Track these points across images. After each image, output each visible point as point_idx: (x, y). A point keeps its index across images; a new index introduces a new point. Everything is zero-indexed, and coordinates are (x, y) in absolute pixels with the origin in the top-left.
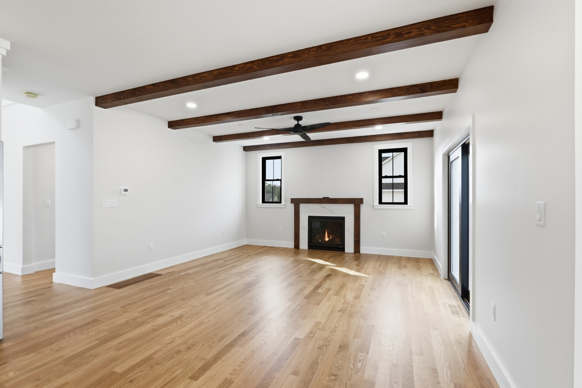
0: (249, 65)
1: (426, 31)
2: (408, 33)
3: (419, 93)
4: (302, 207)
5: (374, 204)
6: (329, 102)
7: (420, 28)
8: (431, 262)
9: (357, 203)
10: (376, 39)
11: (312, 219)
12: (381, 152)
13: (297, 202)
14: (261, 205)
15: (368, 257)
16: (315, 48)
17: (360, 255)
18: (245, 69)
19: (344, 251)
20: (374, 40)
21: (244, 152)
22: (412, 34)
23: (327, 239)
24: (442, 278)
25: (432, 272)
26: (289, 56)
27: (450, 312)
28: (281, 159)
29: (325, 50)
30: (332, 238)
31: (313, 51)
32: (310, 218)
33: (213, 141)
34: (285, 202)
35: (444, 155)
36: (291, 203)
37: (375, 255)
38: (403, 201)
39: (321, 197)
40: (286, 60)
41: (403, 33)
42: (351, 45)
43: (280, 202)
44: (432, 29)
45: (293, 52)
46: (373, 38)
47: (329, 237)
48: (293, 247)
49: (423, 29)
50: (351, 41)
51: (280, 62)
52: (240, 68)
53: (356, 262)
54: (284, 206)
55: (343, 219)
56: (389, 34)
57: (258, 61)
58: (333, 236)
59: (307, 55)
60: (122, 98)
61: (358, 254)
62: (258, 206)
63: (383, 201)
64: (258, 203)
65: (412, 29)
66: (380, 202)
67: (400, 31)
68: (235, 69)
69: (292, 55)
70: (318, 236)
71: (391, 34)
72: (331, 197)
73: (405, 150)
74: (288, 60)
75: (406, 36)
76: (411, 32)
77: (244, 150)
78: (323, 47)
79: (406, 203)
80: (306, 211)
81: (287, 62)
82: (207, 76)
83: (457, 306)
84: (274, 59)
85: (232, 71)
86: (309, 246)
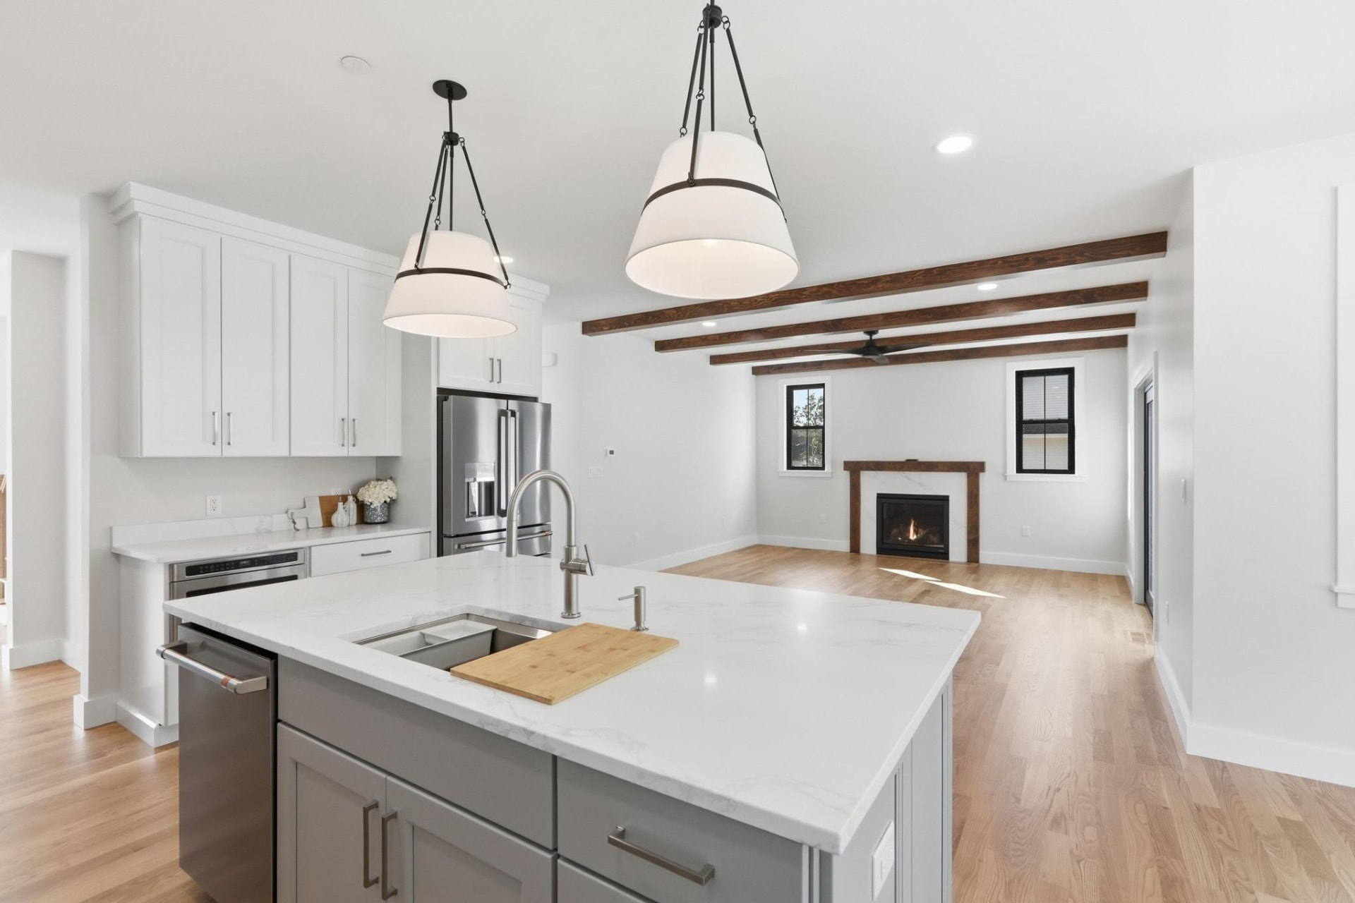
0: (825, 289)
1: (1078, 258)
2: (1054, 259)
3: (1081, 303)
4: (866, 477)
5: (1006, 472)
6: (930, 315)
7: (1069, 254)
8: (1122, 581)
9: (973, 470)
10: (1010, 264)
11: (884, 500)
12: (1020, 375)
13: (855, 469)
14: (784, 472)
15: (996, 570)
16: (922, 272)
17: (978, 566)
18: (819, 294)
19: (948, 559)
20: (1006, 265)
21: (754, 376)
22: (1059, 261)
23: (913, 536)
24: (1133, 602)
25: (1118, 594)
26: (885, 280)
27: (1131, 639)
28: (822, 389)
29: (937, 275)
30: (923, 536)
31: (919, 275)
32: (880, 497)
33: (711, 364)
34: (832, 467)
35: (1136, 390)
36: (845, 469)
37: (1009, 568)
38: (1066, 468)
39: (902, 458)
40: (880, 285)
41: (1047, 258)
42: (974, 270)
43: (823, 468)
44: (1086, 256)
45: (890, 276)
46: (1004, 262)
47: (916, 532)
48: (849, 550)
49: (1073, 255)
50: (974, 265)
51: (872, 288)
52: (811, 293)
53: (974, 576)
54: (830, 476)
55: (945, 500)
56: (1027, 259)
57: (838, 284)
58: (926, 532)
59: (910, 280)
60: (627, 324)
61: (974, 565)
62: (781, 475)
63: (1025, 467)
64: (780, 470)
65: (1059, 254)
66: (1020, 469)
67: (1042, 255)
68: (805, 293)
69: (889, 279)
70: (894, 532)
71: (1030, 258)
72: (921, 459)
73: (1070, 372)
74: (884, 284)
75: (1051, 262)
76: (1058, 258)
77: (753, 373)
78: (935, 271)
79: (1071, 469)
80: (873, 485)
81: (882, 287)
82: (761, 301)
83: (1145, 635)
84: (863, 283)
85: (799, 296)
86: (878, 548)
